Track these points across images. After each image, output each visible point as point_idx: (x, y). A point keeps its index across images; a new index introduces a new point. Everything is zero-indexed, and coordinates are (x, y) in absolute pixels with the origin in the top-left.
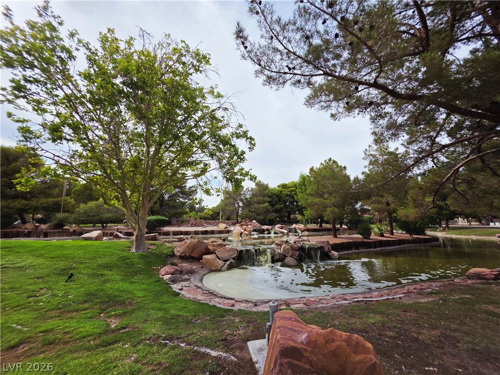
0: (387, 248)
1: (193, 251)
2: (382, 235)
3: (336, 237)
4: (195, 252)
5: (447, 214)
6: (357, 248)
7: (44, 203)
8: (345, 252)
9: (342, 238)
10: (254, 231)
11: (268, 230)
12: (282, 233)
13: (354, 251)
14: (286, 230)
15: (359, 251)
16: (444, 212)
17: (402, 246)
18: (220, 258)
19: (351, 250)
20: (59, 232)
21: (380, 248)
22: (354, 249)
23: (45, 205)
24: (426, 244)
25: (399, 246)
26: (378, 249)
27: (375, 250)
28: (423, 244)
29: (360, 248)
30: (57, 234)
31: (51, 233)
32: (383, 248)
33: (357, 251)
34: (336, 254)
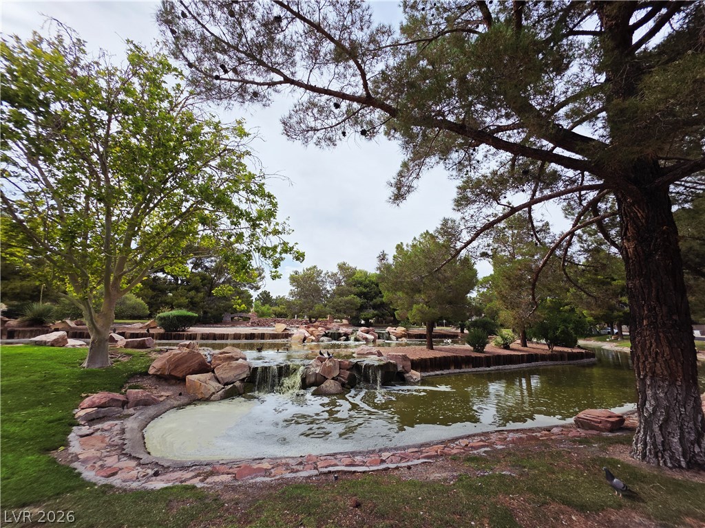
0: (507, 367)
1: (176, 367)
2: (506, 347)
3: (432, 349)
4: (180, 368)
5: (620, 316)
6: (458, 366)
7: (16, 288)
8: (437, 373)
9: (441, 350)
10: (326, 335)
11: (346, 335)
12: (366, 339)
13: (452, 370)
14: (372, 334)
15: (462, 370)
16: (616, 313)
17: (533, 363)
18: (220, 379)
19: (449, 369)
20: (31, 331)
21: (496, 367)
22: (453, 367)
23: (18, 291)
24: (571, 362)
25: (528, 364)
26: (492, 368)
27: (488, 369)
28: (566, 362)
29: (463, 366)
30: (29, 334)
31: (20, 332)
32: (500, 367)
33: (457, 371)
34: (416, 375)
